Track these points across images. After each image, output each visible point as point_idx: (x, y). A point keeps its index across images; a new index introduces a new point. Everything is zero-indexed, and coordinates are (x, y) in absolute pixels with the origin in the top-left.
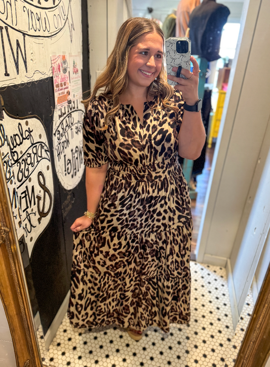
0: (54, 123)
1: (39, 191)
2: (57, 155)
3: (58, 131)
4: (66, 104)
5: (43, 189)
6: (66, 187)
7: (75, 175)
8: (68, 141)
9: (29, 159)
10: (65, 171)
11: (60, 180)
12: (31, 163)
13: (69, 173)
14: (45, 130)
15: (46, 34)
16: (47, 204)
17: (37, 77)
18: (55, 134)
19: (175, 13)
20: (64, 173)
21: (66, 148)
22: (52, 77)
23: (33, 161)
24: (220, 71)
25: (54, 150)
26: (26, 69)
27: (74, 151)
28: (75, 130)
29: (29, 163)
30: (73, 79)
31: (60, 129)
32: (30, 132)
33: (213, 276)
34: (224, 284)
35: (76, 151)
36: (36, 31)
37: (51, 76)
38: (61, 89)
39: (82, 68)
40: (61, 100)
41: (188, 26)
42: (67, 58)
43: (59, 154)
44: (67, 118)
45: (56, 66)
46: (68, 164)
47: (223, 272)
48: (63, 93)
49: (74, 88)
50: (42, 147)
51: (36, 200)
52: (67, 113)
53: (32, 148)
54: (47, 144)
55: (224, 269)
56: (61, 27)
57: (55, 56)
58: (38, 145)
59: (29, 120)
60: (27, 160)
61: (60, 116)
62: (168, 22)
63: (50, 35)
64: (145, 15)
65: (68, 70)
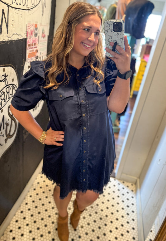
0: (24, 71)
4: (34, 59)
7: (36, 109)
9: (3, 96)
12: (4, 99)
15: (25, 8)
17: (15, 38)
19: (116, 3)
22: (26, 39)
24: (143, 46)
26: (8, 31)
29: (2, 99)
30: (41, 41)
32: (6, 76)
33: (126, 190)
34: (133, 196)
36: (17, 4)
37: (25, 38)
38: (32, 48)
39: (48, 34)
40: (31, 55)
41: (125, 14)
42: (39, 26)
45: (29, 31)
47: (133, 188)
48: (33, 51)
49: (41, 48)
50: (13, 88)
55: (134, 185)
56: (36, 4)
57: (30, 24)
58: (10, 86)
59: (5, 68)
61: (29, 67)
62: (111, 9)
63: (27, 9)
64: (95, 4)
65: (38, 35)
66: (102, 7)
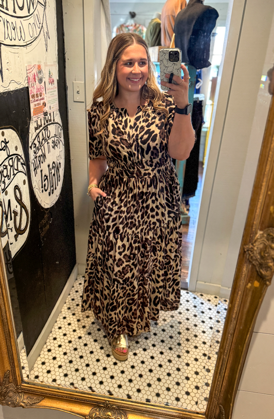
0: (30, 135)
1: (15, 205)
2: (33, 169)
3: (34, 144)
4: (42, 116)
5: (20, 204)
6: (43, 205)
7: (53, 193)
8: (44, 156)
9: (5, 171)
10: (42, 187)
11: (37, 196)
12: (7, 176)
13: (46, 190)
14: (21, 142)
15: (22, 43)
16: (24, 221)
17: (13, 87)
18: (31, 147)
19: (159, 17)
20: (41, 189)
21: (42, 163)
22: (28, 88)
23: (9, 174)
25: (30, 163)
26: (2, 78)
27: (51, 167)
28: (51, 144)
29: (5, 175)
30: (48, 89)
31: (36, 142)
32: (6, 143)
33: (207, 305)
35: (53, 167)
36: (11, 40)
37: (27, 86)
38: (37, 100)
39: (58, 78)
40: (38, 111)
42: (43, 68)
43: (35, 169)
44: (43, 130)
45: (31, 76)
46: (45, 181)
48: (39, 104)
49: (50, 99)
50: (18, 160)
51: (13, 215)
52: (43, 126)
53: (8, 159)
54: (23, 157)
55: (219, 298)
56: (36, 36)
57: (30, 65)
58: (14, 157)
59: (5, 131)
60: (3, 172)
61: (36, 129)
62: (152, 27)
63: (25, 44)
64: (126, 21)
65: (44, 80)
66: (138, 25)
